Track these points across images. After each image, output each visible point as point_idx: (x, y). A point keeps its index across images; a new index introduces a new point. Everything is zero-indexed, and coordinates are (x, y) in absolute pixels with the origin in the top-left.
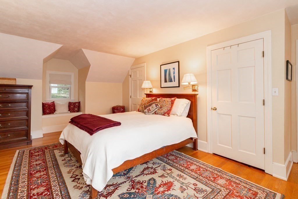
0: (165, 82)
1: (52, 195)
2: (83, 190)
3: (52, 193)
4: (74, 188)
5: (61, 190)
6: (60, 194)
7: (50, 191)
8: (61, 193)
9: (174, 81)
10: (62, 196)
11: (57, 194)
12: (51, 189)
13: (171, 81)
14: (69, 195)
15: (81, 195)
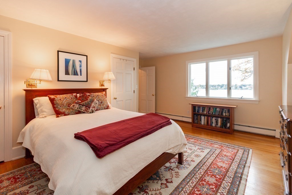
0: (66, 74)
1: (195, 186)
2: (178, 170)
3: (194, 187)
4: (179, 176)
5: (187, 183)
6: (191, 181)
7: (193, 191)
8: (189, 181)
9: (81, 75)
10: (191, 179)
11: (192, 183)
12: (191, 192)
13: (75, 73)
14: (188, 175)
15: (183, 169)
